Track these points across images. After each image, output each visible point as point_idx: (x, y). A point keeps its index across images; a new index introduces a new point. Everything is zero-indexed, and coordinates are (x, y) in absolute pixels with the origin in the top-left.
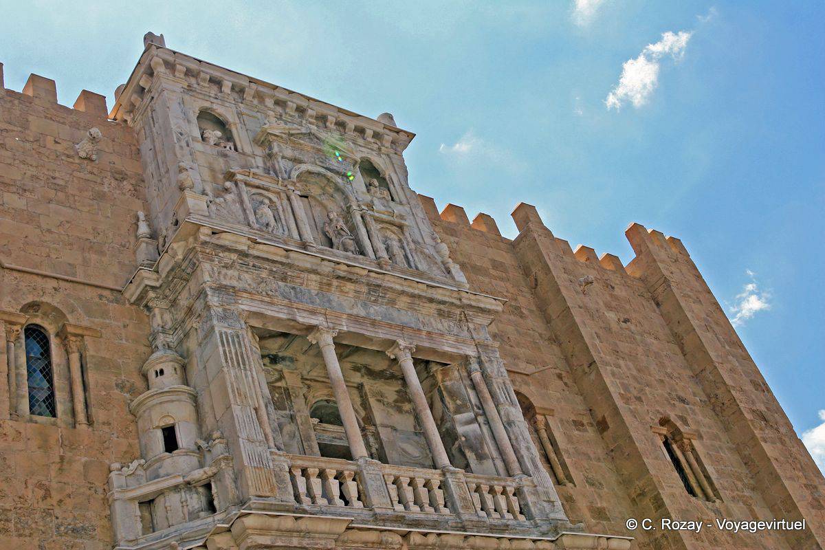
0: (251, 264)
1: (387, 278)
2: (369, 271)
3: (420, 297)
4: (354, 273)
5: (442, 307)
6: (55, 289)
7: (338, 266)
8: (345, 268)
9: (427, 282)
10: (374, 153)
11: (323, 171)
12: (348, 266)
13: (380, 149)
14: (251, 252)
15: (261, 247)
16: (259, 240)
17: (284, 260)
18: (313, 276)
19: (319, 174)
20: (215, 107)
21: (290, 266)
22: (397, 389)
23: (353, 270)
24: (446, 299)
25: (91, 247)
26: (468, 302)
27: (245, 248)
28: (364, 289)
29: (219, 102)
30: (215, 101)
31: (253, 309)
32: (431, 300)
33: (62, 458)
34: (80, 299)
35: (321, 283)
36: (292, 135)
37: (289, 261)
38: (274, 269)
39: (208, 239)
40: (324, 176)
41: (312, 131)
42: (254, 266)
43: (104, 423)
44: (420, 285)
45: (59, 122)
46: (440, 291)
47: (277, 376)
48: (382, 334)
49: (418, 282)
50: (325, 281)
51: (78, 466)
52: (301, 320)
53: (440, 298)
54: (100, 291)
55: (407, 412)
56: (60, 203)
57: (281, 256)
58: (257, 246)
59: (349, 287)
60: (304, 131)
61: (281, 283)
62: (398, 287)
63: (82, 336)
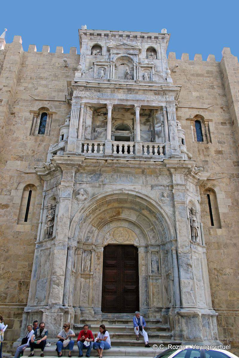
0: (88, 89)
1: (133, 86)
2: (127, 85)
3: (146, 90)
4: (122, 86)
5: (156, 92)
6: (48, 103)
7: (115, 85)
8: (119, 85)
9: (148, 85)
10: (154, 44)
11: (127, 55)
12: (120, 84)
13: (157, 42)
14: (87, 86)
15: (90, 84)
16: (89, 82)
17: (98, 86)
18: (109, 89)
19: (125, 56)
20: (98, 43)
21: (101, 88)
22: (146, 118)
23: (121, 85)
24: (157, 89)
25: (61, 91)
26: (165, 89)
27: (85, 85)
28: (126, 90)
29: (100, 41)
30: (99, 41)
31: (86, 102)
32: (151, 90)
33: (39, 144)
34: (54, 105)
35: (111, 91)
36: (118, 46)
37: (100, 86)
38: (96, 89)
39: (74, 84)
40: (127, 56)
41: (125, 43)
42: (89, 89)
43: (52, 135)
44: (146, 86)
45: (61, 58)
46: (154, 87)
47: (105, 118)
48: (129, 103)
49: (145, 85)
50: (112, 90)
51: (43, 146)
52: (101, 103)
53: (154, 89)
54: (60, 102)
55: (148, 125)
56: (55, 80)
57: (97, 85)
58: (89, 83)
59: (121, 90)
60: (122, 43)
61: (98, 93)
62: (138, 88)
63: (52, 114)
